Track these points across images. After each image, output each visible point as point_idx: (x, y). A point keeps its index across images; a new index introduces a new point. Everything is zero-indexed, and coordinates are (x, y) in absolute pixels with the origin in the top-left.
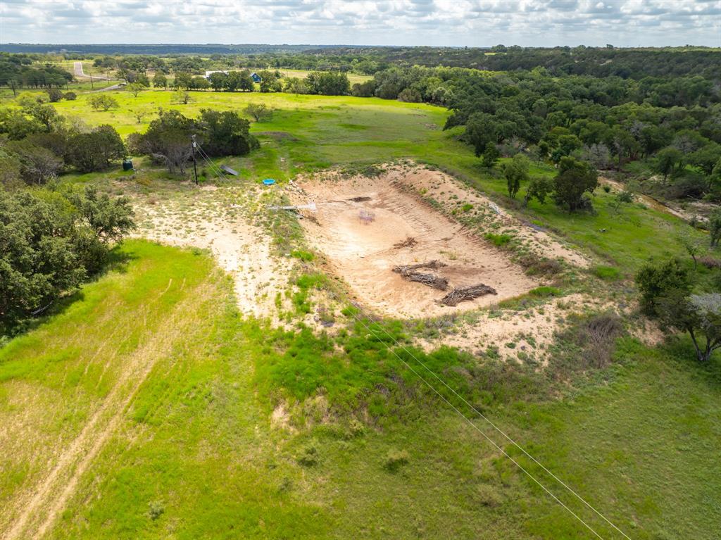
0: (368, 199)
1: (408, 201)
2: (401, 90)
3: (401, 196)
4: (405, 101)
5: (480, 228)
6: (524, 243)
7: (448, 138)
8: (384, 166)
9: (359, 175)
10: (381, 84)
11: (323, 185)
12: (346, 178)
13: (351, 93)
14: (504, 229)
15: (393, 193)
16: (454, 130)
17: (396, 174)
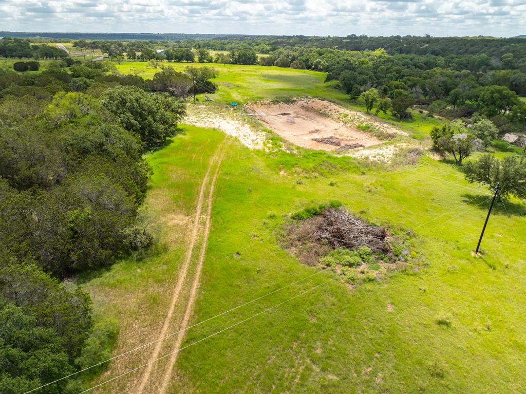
0: (289, 114)
1: (312, 115)
2: (292, 61)
3: (307, 113)
4: (295, 68)
5: (353, 124)
6: (377, 128)
7: (327, 87)
8: (295, 99)
9: (282, 103)
10: (278, 57)
11: (263, 107)
12: (274, 104)
13: (258, 64)
14: (366, 123)
15: (302, 111)
16: (329, 83)
17: (303, 102)
